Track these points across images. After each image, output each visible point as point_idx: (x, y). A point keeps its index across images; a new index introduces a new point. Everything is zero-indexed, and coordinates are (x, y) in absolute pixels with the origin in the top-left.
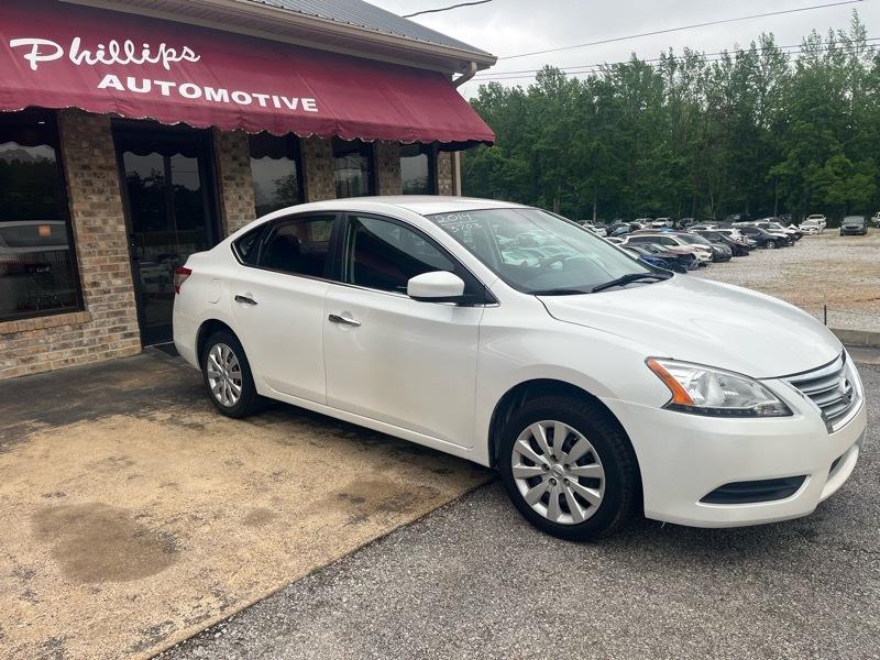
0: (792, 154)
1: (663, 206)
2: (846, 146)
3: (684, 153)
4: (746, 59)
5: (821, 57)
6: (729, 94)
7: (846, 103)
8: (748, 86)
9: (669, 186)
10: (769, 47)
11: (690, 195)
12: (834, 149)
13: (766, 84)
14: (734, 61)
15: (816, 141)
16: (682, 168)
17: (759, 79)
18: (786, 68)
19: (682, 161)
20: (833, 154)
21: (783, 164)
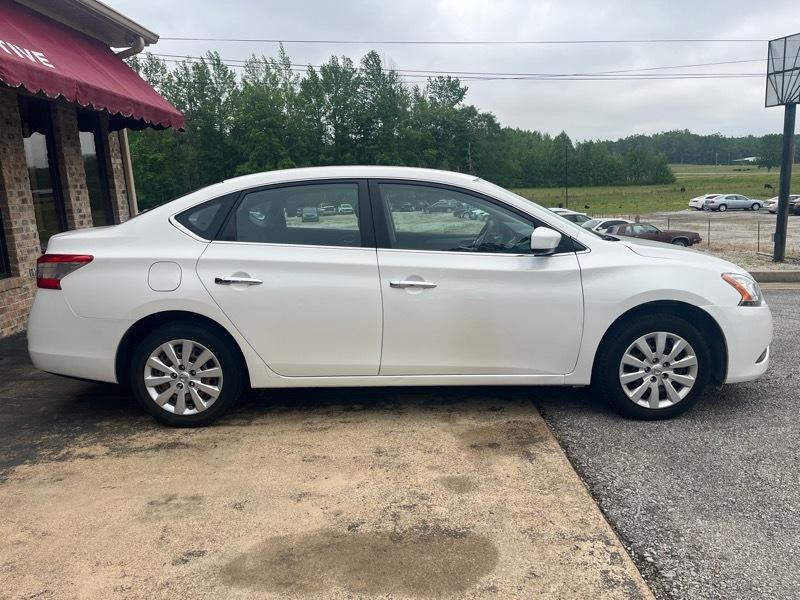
0: (251, 156)
1: (147, 197)
2: (291, 151)
3: (160, 150)
4: (201, 69)
5: (261, 79)
6: (191, 100)
7: (285, 117)
8: (206, 96)
9: (151, 180)
10: (218, 64)
11: (171, 189)
12: (282, 153)
13: (220, 94)
14: (191, 72)
15: (268, 147)
16: (161, 163)
17: (214, 91)
18: (234, 84)
19: (160, 156)
20: (282, 157)
21: (247, 164)
